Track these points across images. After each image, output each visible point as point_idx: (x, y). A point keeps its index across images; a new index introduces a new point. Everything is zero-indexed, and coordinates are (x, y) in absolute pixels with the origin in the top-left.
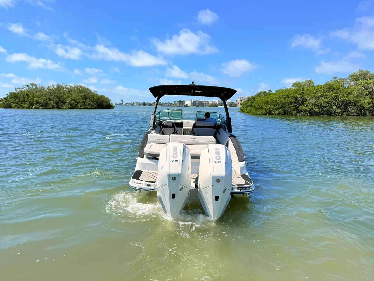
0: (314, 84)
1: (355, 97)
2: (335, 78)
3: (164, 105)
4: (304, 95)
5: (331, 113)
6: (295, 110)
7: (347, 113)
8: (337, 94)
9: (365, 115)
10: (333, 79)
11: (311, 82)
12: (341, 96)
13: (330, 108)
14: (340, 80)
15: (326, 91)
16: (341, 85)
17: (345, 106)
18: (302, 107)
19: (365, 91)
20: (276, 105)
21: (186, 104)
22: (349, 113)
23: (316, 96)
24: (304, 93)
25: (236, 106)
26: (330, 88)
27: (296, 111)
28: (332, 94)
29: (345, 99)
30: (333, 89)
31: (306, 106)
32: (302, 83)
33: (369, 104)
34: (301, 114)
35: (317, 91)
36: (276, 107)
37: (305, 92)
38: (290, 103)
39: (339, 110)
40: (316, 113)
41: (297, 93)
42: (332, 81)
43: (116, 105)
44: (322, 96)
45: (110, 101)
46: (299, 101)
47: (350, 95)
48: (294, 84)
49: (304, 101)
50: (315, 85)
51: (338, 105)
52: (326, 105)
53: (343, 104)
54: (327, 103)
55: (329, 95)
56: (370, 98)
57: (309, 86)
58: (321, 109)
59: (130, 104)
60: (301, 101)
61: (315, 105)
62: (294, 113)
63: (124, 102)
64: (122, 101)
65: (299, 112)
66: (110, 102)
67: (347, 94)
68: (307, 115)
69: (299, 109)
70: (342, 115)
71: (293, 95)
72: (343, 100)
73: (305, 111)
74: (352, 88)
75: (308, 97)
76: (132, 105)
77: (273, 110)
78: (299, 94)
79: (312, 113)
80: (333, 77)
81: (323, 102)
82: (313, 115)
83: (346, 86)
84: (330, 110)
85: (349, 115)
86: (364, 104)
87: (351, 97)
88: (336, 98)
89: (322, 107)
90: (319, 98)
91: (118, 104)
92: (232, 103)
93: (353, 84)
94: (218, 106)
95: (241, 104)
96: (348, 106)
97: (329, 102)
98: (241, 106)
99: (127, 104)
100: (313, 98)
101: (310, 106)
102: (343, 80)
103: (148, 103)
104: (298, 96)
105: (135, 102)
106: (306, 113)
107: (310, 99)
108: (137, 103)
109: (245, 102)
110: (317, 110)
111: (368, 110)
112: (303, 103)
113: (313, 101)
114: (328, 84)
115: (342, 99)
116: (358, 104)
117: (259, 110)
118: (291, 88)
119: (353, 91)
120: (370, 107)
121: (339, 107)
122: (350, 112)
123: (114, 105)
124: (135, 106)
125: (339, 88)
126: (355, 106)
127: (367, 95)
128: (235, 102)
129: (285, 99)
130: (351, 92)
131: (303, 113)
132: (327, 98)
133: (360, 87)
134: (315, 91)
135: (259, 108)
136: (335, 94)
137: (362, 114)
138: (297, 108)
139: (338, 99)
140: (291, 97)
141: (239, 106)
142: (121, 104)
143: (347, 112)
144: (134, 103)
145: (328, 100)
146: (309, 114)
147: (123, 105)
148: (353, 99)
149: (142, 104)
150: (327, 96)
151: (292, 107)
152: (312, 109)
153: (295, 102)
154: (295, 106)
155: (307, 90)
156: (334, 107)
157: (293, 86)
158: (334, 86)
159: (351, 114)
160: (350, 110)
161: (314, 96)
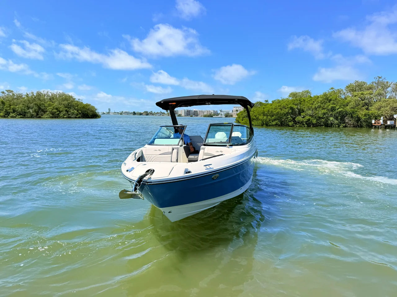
0: (311, 94)
1: (352, 108)
2: (332, 88)
3: (156, 115)
4: (301, 105)
5: (328, 124)
6: (291, 121)
7: (344, 125)
8: (334, 105)
9: (361, 127)
10: (330, 89)
11: (308, 92)
12: (338, 107)
13: (327, 119)
14: (337, 91)
15: (323, 102)
16: (338, 96)
17: (342, 117)
18: (299, 118)
19: (361, 102)
20: (273, 116)
21: (180, 114)
22: (346, 125)
23: (313, 107)
24: (300, 103)
25: (232, 116)
26: (327, 99)
27: (293, 122)
28: (329, 105)
29: (342, 110)
30: (330, 100)
31: (303, 117)
32: (299, 93)
33: (365, 115)
34: (298, 125)
35: (314, 102)
36: (273, 118)
37: (302, 103)
38: (286, 113)
39: (336, 122)
40: (313, 124)
41: (293, 104)
42: (329, 91)
43: (102, 114)
44: (320, 107)
45: (96, 109)
46: (295, 112)
47: (347, 106)
48: (291, 94)
49: (301, 111)
50: (312, 96)
51: (335, 116)
52: (323, 116)
53: (340, 115)
54: (324, 114)
55: (326, 106)
56: (366, 110)
57: (306, 96)
58: (318, 120)
59: (118, 113)
60: (298, 112)
61: (312, 116)
62: (290, 124)
63: (112, 111)
64: (109, 110)
65: (296, 123)
66: (96, 111)
67: (344, 105)
68: (304, 126)
69: (296, 120)
70: (339, 127)
71: (289, 106)
72: (340, 112)
73: (302, 122)
74: (349, 99)
75: (305, 108)
76: (121, 114)
77: (269, 121)
78: (296, 105)
79: (309, 124)
80: (330, 88)
81: (320, 113)
82: (310, 127)
83: (343, 97)
84: (327, 121)
85: (345, 127)
86: (360, 115)
87: (348, 108)
88: (333, 109)
89: (320, 118)
90: (316, 109)
91: (105, 113)
92: (228, 113)
93: (350, 95)
94: (214, 116)
95: (237, 115)
96: (345, 117)
97: (327, 113)
98: (237, 117)
99: (115, 113)
100: (310, 109)
101: (308, 117)
102: (339, 91)
103: (138, 112)
104: (295, 107)
105: (124, 111)
106: (303, 124)
107: (307, 110)
108: (126, 112)
109: (240, 112)
110: (314, 121)
111: (364, 121)
112: (300, 114)
113: (310, 112)
114: (325, 95)
115: (339, 110)
116: (355, 115)
117: (255, 121)
118: (288, 99)
119: (350, 102)
120: (366, 118)
121: (336, 118)
122: (347, 123)
123: (100, 114)
124: (124, 115)
125: (336, 99)
126: (352, 117)
127: (363, 106)
128: (231, 112)
129: (281, 110)
130: (348, 103)
131: (300, 124)
132: (324, 109)
133: (357, 98)
134: (312, 102)
135: (255, 119)
136: (332, 105)
137: (358, 126)
138: (294, 119)
139: (335, 110)
140: (288, 108)
141: (235, 116)
142: (109, 113)
143: (344, 123)
144: (122, 112)
145: (325, 111)
146: (306, 125)
147: (111, 114)
148: (349, 110)
149: (131, 113)
150: (324, 107)
151: (288, 118)
152: (309, 120)
153: (292, 113)
154: (292, 117)
155: (304, 100)
156: (331, 119)
157: (290, 96)
158: (331, 97)
159: (348, 125)
160: (347, 121)
161: (312, 107)
